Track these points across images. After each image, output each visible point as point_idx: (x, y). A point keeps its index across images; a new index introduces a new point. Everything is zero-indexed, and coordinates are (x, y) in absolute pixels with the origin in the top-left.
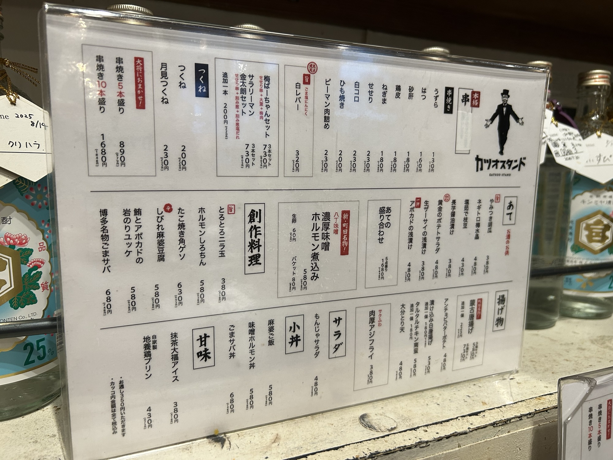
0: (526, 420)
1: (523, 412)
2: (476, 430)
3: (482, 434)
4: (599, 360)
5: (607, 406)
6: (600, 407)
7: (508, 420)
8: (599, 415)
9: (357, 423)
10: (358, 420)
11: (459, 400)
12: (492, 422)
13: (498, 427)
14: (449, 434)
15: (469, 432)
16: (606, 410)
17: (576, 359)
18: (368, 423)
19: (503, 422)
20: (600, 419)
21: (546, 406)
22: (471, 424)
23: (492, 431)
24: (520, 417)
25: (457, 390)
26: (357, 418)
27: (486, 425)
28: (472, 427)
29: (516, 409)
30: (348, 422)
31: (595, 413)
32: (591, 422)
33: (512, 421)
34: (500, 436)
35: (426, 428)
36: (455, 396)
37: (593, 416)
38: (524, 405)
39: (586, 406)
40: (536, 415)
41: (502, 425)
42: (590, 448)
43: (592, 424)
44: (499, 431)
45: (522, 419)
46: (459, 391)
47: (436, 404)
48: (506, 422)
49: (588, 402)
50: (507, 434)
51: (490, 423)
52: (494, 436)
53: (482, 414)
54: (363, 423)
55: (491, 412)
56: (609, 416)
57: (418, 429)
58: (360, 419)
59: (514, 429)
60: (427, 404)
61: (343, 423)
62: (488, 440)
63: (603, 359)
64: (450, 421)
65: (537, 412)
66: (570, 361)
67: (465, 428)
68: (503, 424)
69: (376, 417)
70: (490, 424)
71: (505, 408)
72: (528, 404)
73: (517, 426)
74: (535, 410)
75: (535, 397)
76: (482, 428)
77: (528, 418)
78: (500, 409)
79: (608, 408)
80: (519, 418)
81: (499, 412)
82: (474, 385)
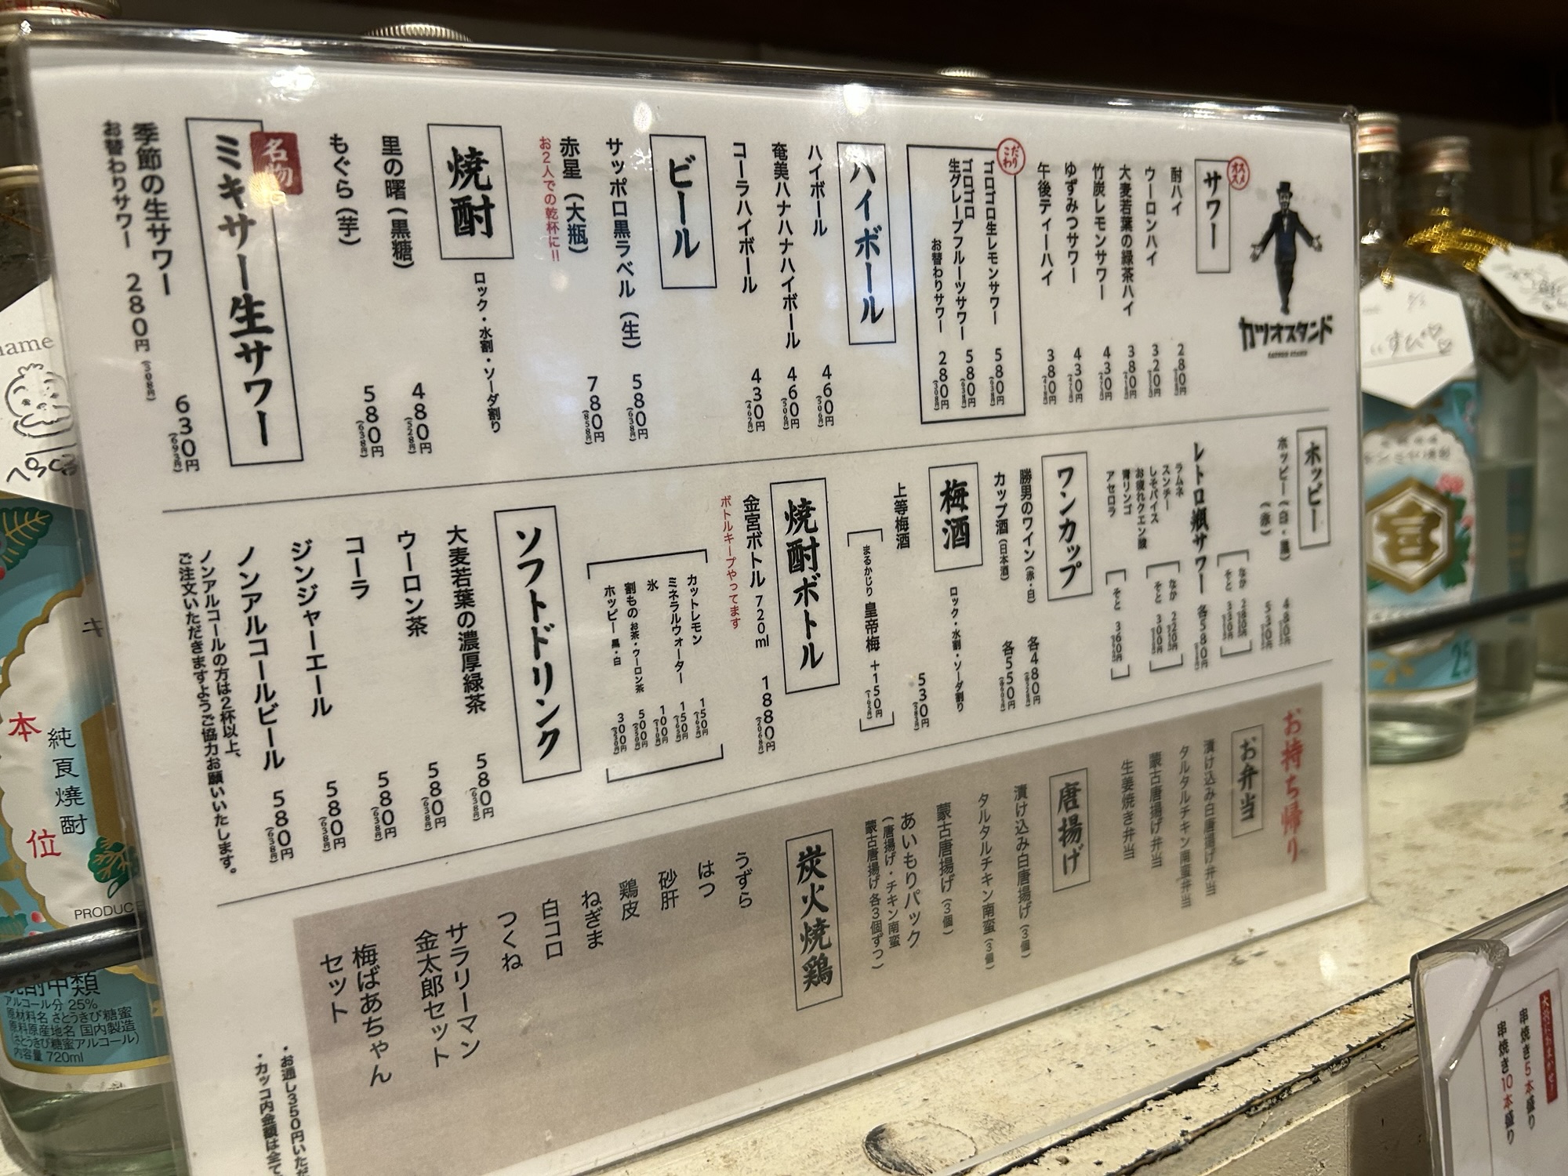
0: (1329, 1082)
1: (1317, 1058)
2: (1203, 1135)
3: (1221, 1144)
4: (1466, 872)
5: (1539, 1011)
6: (1524, 1015)
7: (1284, 1091)
8: (1524, 1040)
9: (860, 1160)
10: (861, 1152)
11: (1134, 1043)
12: (1243, 1104)
13: (1259, 1116)
14: (1132, 1161)
15: (1185, 1145)
16: (1539, 1024)
17: (1410, 877)
18: (894, 1157)
19: (1272, 1098)
20: (1527, 1049)
21: (1374, 1030)
22: (1187, 1119)
23: (1245, 1128)
24: (1314, 1076)
25: (1123, 1014)
26: (859, 1146)
27: (1228, 1114)
28: (1191, 1128)
29: (1298, 1051)
30: (833, 1164)
31: (1513, 1036)
32: (1505, 1063)
33: (1294, 1090)
34: (1267, 1140)
35: (1062, 1153)
36: (1119, 1033)
37: (1511, 1047)
38: (1315, 1037)
39: (1490, 1021)
40: (1353, 1062)
41: (1269, 1108)
42: (1510, 1134)
43: (1510, 1068)
44: (1264, 1124)
45: (1319, 1080)
46: (1127, 1015)
47: (1074, 1066)
48: (1279, 1096)
49: (1494, 1008)
50: (1286, 1130)
51: (1238, 1107)
52: (1253, 1143)
53: (1209, 1082)
54: (877, 1159)
55: (1232, 1072)
56: (1547, 1039)
57: (1041, 1159)
58: (867, 1148)
59: (1302, 1113)
60: (1050, 1071)
61: (818, 1166)
62: (1238, 1156)
63: (1475, 868)
64: (1127, 1117)
65: (1355, 1052)
66: (1396, 885)
67: (1172, 1137)
68: (1273, 1104)
69: (912, 1134)
70: (1237, 1110)
71: (1267, 1054)
72: (1326, 1033)
73: (1308, 1102)
74: (1349, 1046)
75: (1339, 1009)
76: (1218, 1126)
77: (1333, 1074)
78: (1255, 1057)
79: (1542, 1016)
80: (1311, 1077)
81: (1253, 1069)
82: (1166, 991)
